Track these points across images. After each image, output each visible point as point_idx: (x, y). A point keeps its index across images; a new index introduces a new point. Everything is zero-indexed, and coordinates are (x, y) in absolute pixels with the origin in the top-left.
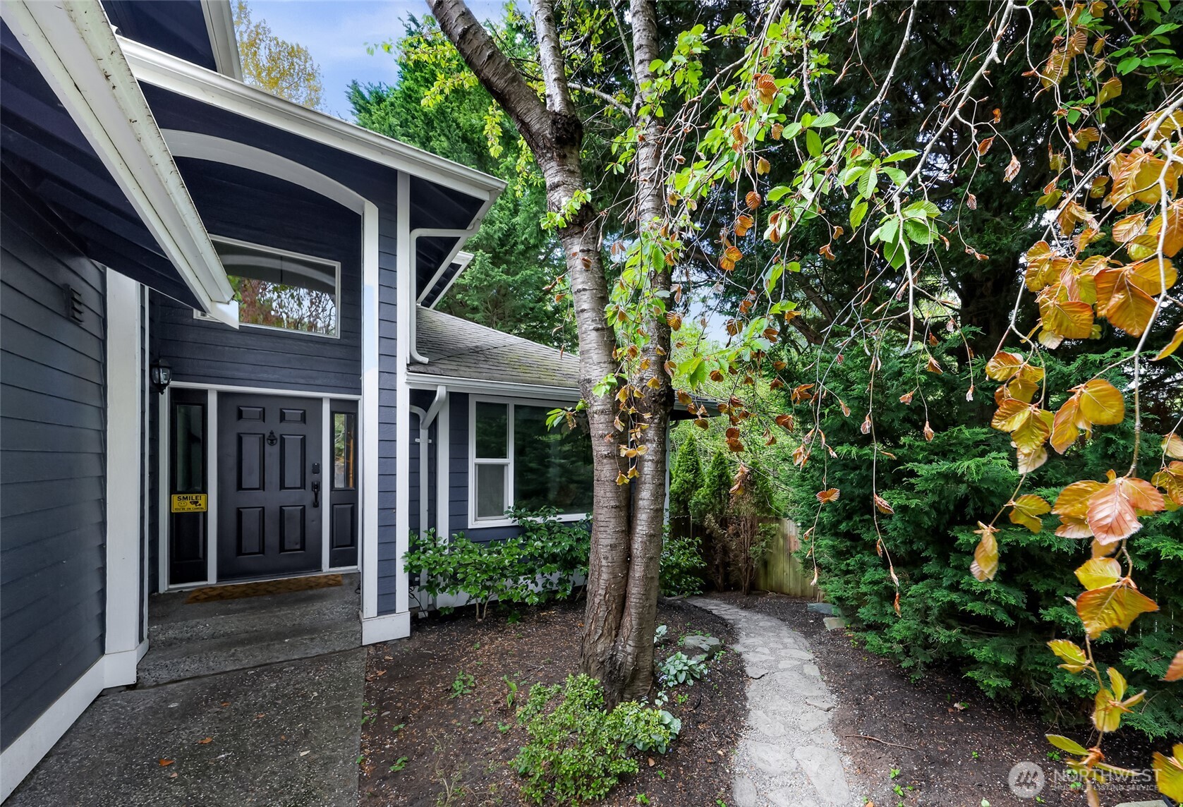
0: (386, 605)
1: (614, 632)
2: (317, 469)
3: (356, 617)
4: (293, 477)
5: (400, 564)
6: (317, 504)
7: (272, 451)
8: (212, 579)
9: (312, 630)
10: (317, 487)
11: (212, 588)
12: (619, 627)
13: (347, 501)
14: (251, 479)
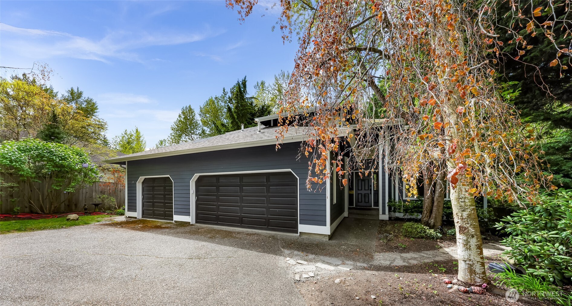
0: (384, 213)
1: (429, 217)
2: (371, 186)
3: (378, 215)
4: (367, 188)
5: (386, 205)
6: (371, 193)
7: (363, 183)
8: (354, 206)
9: (371, 215)
10: (371, 190)
11: (354, 207)
12: (430, 216)
13: (377, 193)
14: (360, 188)
